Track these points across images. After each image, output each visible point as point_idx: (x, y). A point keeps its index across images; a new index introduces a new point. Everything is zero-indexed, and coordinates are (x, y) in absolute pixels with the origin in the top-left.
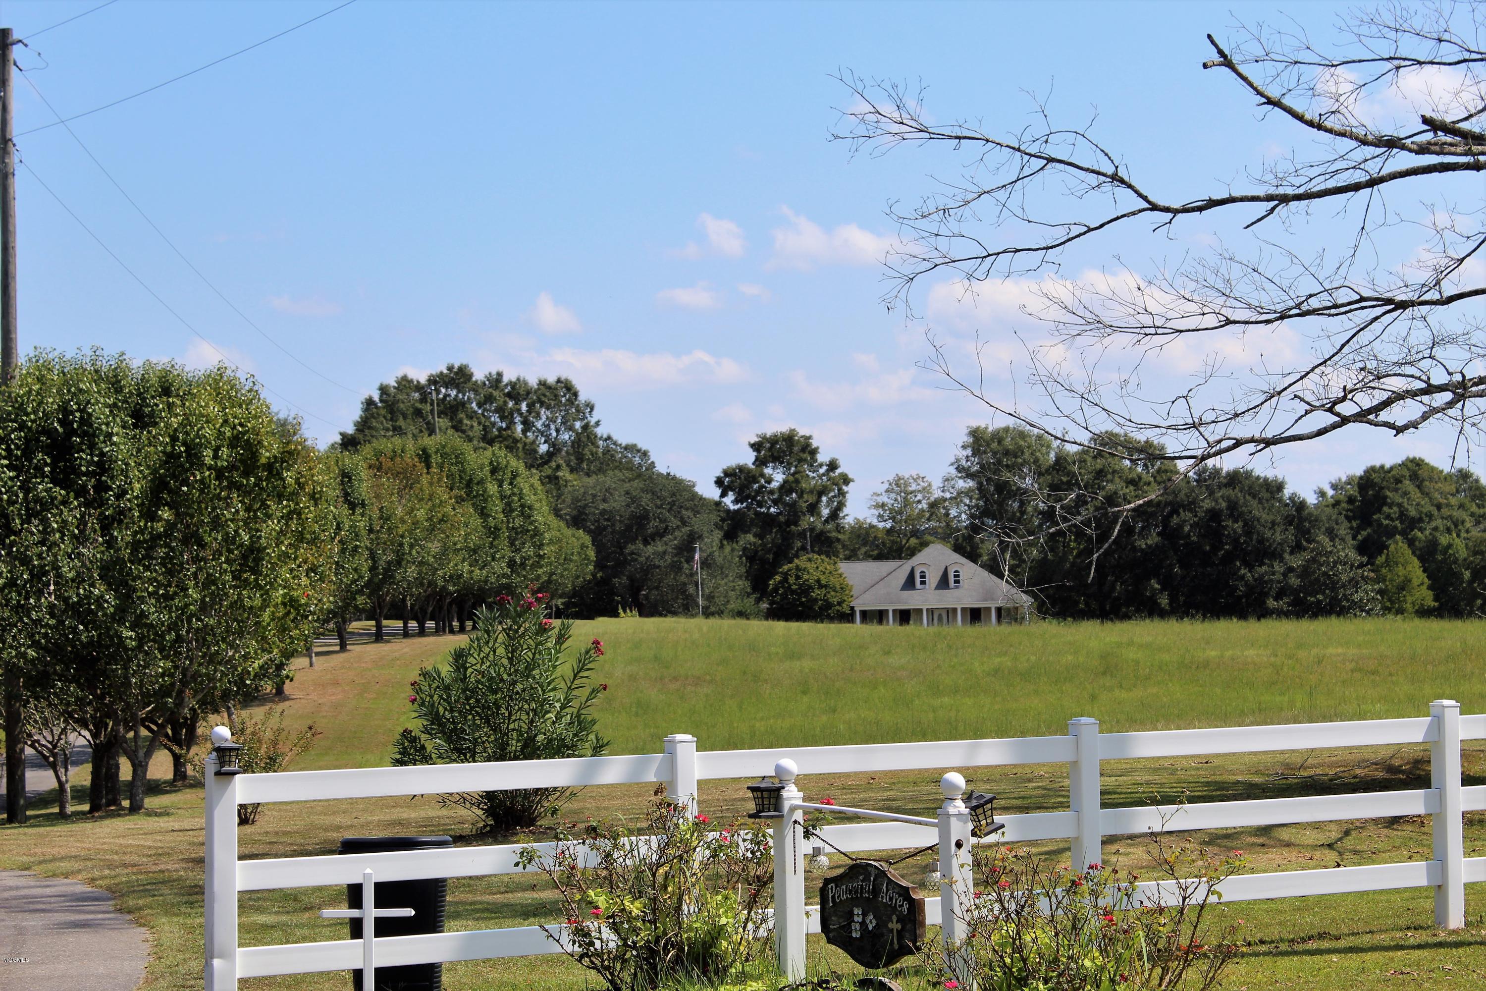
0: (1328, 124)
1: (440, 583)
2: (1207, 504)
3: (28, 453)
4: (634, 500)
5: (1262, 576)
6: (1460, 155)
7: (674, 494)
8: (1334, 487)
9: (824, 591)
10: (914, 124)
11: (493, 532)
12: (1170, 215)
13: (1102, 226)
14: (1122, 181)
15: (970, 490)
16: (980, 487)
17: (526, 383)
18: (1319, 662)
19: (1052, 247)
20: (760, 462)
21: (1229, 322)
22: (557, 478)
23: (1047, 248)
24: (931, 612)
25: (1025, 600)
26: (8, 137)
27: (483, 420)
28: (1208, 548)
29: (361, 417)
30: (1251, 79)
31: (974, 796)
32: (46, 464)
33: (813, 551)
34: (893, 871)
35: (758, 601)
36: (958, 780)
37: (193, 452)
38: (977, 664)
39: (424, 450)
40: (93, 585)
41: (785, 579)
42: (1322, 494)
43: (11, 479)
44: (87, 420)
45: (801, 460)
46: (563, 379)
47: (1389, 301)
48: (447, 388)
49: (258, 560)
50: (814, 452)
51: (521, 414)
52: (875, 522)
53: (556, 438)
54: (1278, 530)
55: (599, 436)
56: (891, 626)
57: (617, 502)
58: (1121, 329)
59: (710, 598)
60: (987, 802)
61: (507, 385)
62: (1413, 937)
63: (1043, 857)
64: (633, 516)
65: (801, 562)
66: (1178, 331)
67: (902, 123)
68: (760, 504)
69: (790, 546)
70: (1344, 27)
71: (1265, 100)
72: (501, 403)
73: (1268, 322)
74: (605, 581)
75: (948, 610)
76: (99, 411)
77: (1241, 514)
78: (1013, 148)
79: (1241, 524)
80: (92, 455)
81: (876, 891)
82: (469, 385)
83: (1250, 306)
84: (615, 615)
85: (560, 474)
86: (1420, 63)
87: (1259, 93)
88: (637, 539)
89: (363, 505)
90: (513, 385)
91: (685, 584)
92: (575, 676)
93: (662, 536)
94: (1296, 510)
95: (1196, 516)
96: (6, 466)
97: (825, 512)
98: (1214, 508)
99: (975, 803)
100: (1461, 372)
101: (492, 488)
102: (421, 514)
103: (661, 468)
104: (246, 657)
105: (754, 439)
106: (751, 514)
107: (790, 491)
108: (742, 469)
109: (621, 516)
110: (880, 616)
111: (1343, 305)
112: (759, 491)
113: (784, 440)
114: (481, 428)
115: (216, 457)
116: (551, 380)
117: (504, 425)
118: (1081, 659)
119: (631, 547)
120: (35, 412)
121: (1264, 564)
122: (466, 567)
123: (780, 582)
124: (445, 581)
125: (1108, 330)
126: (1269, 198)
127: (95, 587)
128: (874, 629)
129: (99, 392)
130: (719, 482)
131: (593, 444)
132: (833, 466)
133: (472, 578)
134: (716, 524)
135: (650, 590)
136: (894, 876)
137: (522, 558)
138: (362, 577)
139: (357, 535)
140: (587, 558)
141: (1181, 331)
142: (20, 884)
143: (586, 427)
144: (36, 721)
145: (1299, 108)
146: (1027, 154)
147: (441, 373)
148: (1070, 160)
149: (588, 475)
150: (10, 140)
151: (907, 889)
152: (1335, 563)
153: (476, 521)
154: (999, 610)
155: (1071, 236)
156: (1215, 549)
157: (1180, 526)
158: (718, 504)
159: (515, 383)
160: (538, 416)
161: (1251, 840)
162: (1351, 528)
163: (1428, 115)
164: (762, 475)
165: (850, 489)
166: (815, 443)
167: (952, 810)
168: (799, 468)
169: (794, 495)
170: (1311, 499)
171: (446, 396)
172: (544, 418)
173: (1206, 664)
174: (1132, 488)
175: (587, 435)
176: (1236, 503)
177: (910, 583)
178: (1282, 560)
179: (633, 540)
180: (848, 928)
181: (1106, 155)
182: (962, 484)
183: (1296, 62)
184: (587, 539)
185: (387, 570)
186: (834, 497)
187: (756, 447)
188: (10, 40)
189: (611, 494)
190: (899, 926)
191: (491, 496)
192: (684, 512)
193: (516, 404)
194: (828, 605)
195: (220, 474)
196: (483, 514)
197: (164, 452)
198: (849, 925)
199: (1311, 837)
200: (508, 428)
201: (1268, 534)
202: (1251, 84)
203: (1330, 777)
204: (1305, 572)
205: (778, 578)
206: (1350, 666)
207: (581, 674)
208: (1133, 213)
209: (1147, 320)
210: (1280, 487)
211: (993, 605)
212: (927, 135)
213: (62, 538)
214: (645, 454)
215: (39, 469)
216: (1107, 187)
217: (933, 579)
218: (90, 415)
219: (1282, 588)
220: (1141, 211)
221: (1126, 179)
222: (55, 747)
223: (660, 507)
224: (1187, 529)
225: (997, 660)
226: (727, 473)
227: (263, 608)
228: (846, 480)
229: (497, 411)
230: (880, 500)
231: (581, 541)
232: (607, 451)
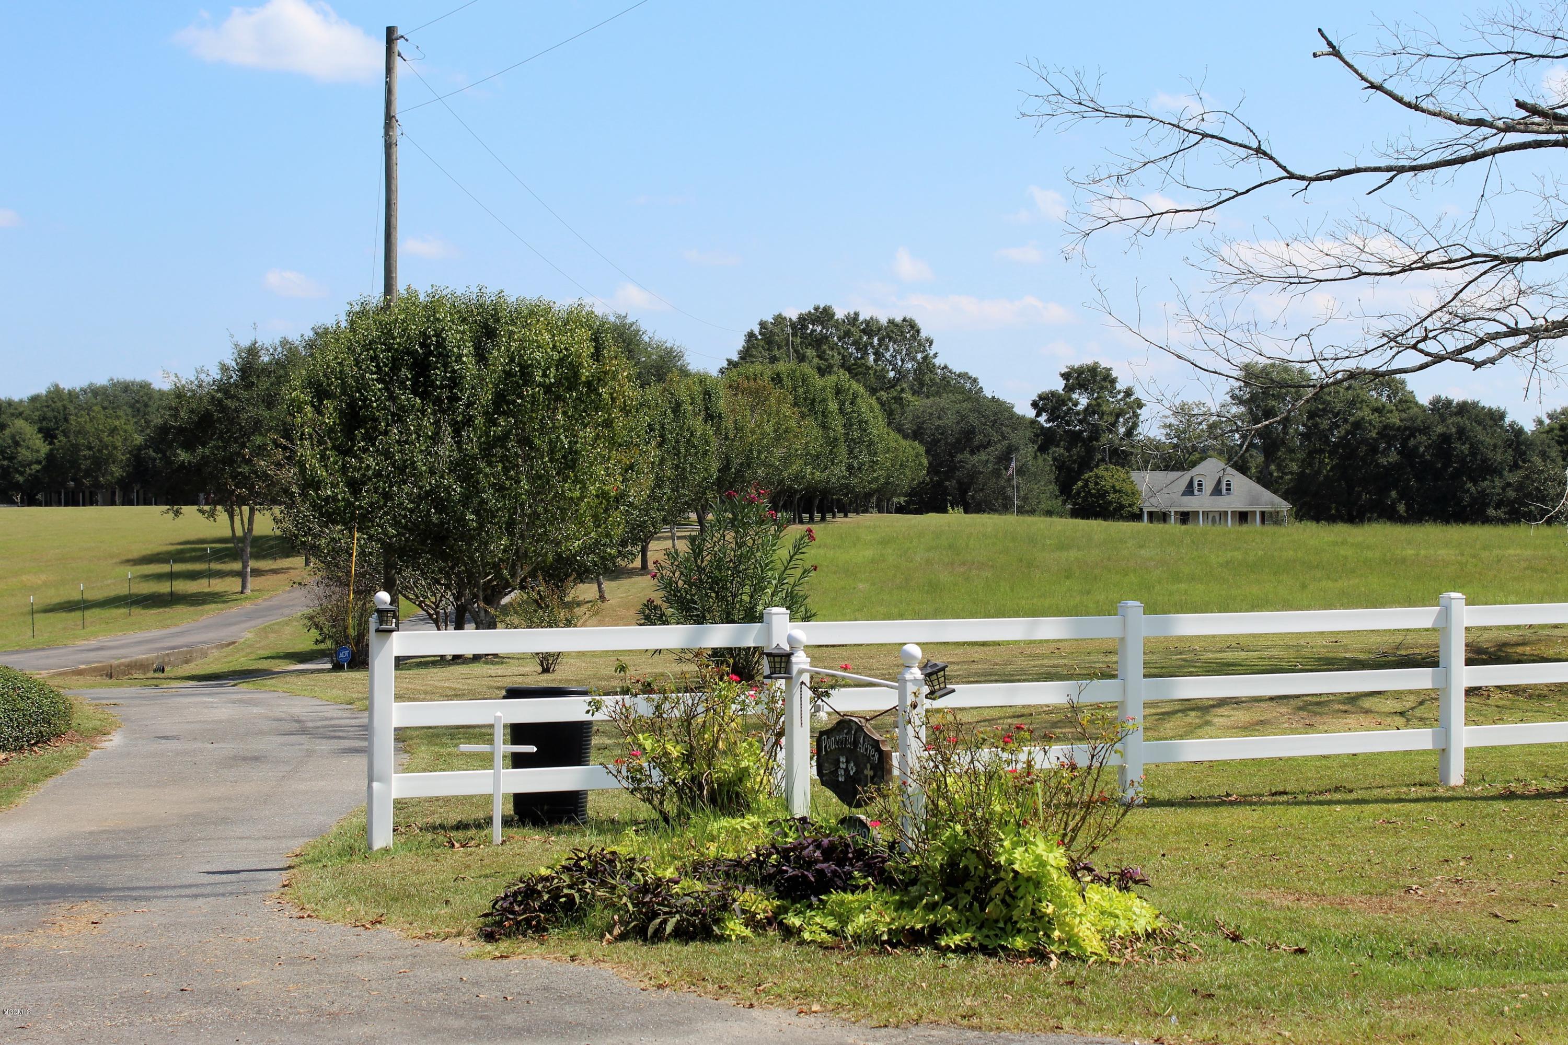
0: (1424, 105)
1: (788, 483)
2: (1440, 429)
3: (395, 369)
4: (963, 418)
5: (1484, 490)
6: (1542, 133)
7: (996, 414)
8: (1550, 416)
9: (1118, 495)
10: (1091, 105)
11: (833, 443)
12: (1306, 183)
13: (1248, 191)
14: (1265, 154)
15: (1242, 414)
16: (1251, 411)
17: (878, 322)
18: (1499, 561)
19: (1206, 209)
20: (1069, 389)
21: (1361, 273)
22: (901, 399)
23: (1203, 210)
24: (1207, 514)
25: (1284, 506)
26: (392, 114)
27: (842, 351)
28: (1439, 465)
29: (744, 347)
30: (1356, 67)
31: (930, 664)
32: (408, 379)
33: (1111, 463)
34: (869, 726)
35: (1064, 502)
36: (917, 651)
37: (526, 371)
38: (1213, 557)
39: (778, 375)
40: (442, 477)
41: (1086, 485)
42: (1540, 422)
43: (380, 390)
44: (441, 344)
45: (1102, 388)
46: (908, 318)
47: (1495, 258)
48: (813, 325)
49: (574, 461)
50: (1113, 381)
51: (873, 347)
52: (1163, 439)
53: (901, 367)
54: (1500, 451)
55: (937, 365)
56: (1173, 527)
57: (950, 420)
58: (1270, 279)
59: (1025, 499)
60: (940, 670)
61: (862, 323)
62: (1415, 792)
63: (1157, 717)
64: (962, 432)
65: (1100, 471)
66: (1318, 281)
67: (1080, 103)
68: (1068, 423)
69: (1091, 458)
70: (1471, 26)
71: (1369, 85)
72: (857, 337)
73: (1392, 274)
74: (940, 484)
75: (1220, 513)
76: (452, 337)
77: (1468, 438)
78: (1174, 125)
79: (1467, 446)
80: (446, 372)
81: (855, 743)
82: (832, 322)
83: (1383, 261)
84: (945, 511)
85: (904, 395)
86: (1532, 56)
87: (1363, 79)
88: (965, 449)
89: (720, 416)
90: (867, 323)
91: (1004, 488)
92: (791, 558)
93: (985, 447)
94: (1515, 436)
95: (1430, 439)
96: (376, 380)
97: (1122, 430)
98: (1445, 433)
99: (929, 670)
100: (1544, 318)
101: (833, 406)
102: (769, 428)
103: (988, 393)
104: (568, 538)
105: (1066, 370)
106: (1060, 431)
107: (1094, 413)
108: (1053, 393)
109: (952, 431)
110: (1163, 517)
111: (1456, 261)
112: (1066, 413)
113: (1089, 370)
114: (840, 357)
115: (544, 375)
116: (898, 319)
117: (859, 355)
118: (1300, 555)
119: (960, 457)
120: (401, 337)
121: (1486, 479)
122: (809, 469)
123: (1082, 487)
124: (792, 481)
125: (1259, 280)
126: (1389, 169)
127: (444, 479)
128: (1158, 527)
129: (453, 322)
130: (1035, 405)
131: (931, 372)
132: (1128, 393)
133: (813, 479)
134: (1030, 439)
135: (976, 492)
136: (869, 730)
137: (859, 463)
138: (711, 476)
139: (706, 442)
140: (921, 464)
141: (1321, 281)
142: (335, 715)
143: (925, 358)
144: (423, 586)
145: (1399, 92)
146: (1185, 130)
147: (810, 312)
148: (1221, 136)
149: (928, 397)
150: (394, 117)
151: (877, 742)
152: (1546, 479)
153: (817, 432)
154: (1263, 514)
155: (1222, 199)
156: (1446, 466)
157: (1416, 447)
158: (1033, 422)
159: (869, 322)
160: (887, 349)
161: (1337, 707)
162: (1562, 451)
163: (1521, 100)
164: (1070, 399)
165: (1144, 413)
166: (1114, 374)
167: (908, 676)
168: (1101, 394)
169: (1096, 416)
170: (1529, 427)
171: (813, 331)
172: (892, 350)
173: (1404, 560)
174: (1376, 415)
175: (926, 365)
176: (1464, 429)
177: (1189, 490)
178: (1501, 476)
179: (962, 451)
180: (835, 773)
181: (1251, 131)
182: (1235, 410)
183: (1428, 55)
184: (921, 449)
185: (738, 471)
186: (1130, 418)
187: (1066, 376)
188: (395, 36)
189: (945, 413)
190: (871, 773)
191: (832, 413)
192: (1004, 428)
193: (869, 338)
194: (1121, 507)
195: (548, 389)
196: (824, 427)
197: (504, 371)
198: (837, 770)
199: (1391, 705)
200: (862, 358)
201: (1490, 455)
202: (1356, 71)
203: (1423, 656)
204: (1520, 487)
205: (1080, 484)
206: (1524, 564)
207: (796, 557)
208: (1274, 181)
209: (1291, 271)
210: (1502, 416)
211: (1258, 510)
212: (1104, 114)
213: (418, 439)
214: (975, 380)
215: (402, 383)
216: (1254, 158)
217: (1208, 486)
218: (444, 339)
219: (1502, 499)
220: (1280, 179)
221: (1268, 152)
222: (437, 607)
223: (985, 424)
224: (1422, 449)
225: (1229, 555)
226: (1041, 397)
227: (581, 498)
228: (1140, 405)
229: (854, 344)
230: (1168, 421)
231: (916, 451)
232: (944, 378)
